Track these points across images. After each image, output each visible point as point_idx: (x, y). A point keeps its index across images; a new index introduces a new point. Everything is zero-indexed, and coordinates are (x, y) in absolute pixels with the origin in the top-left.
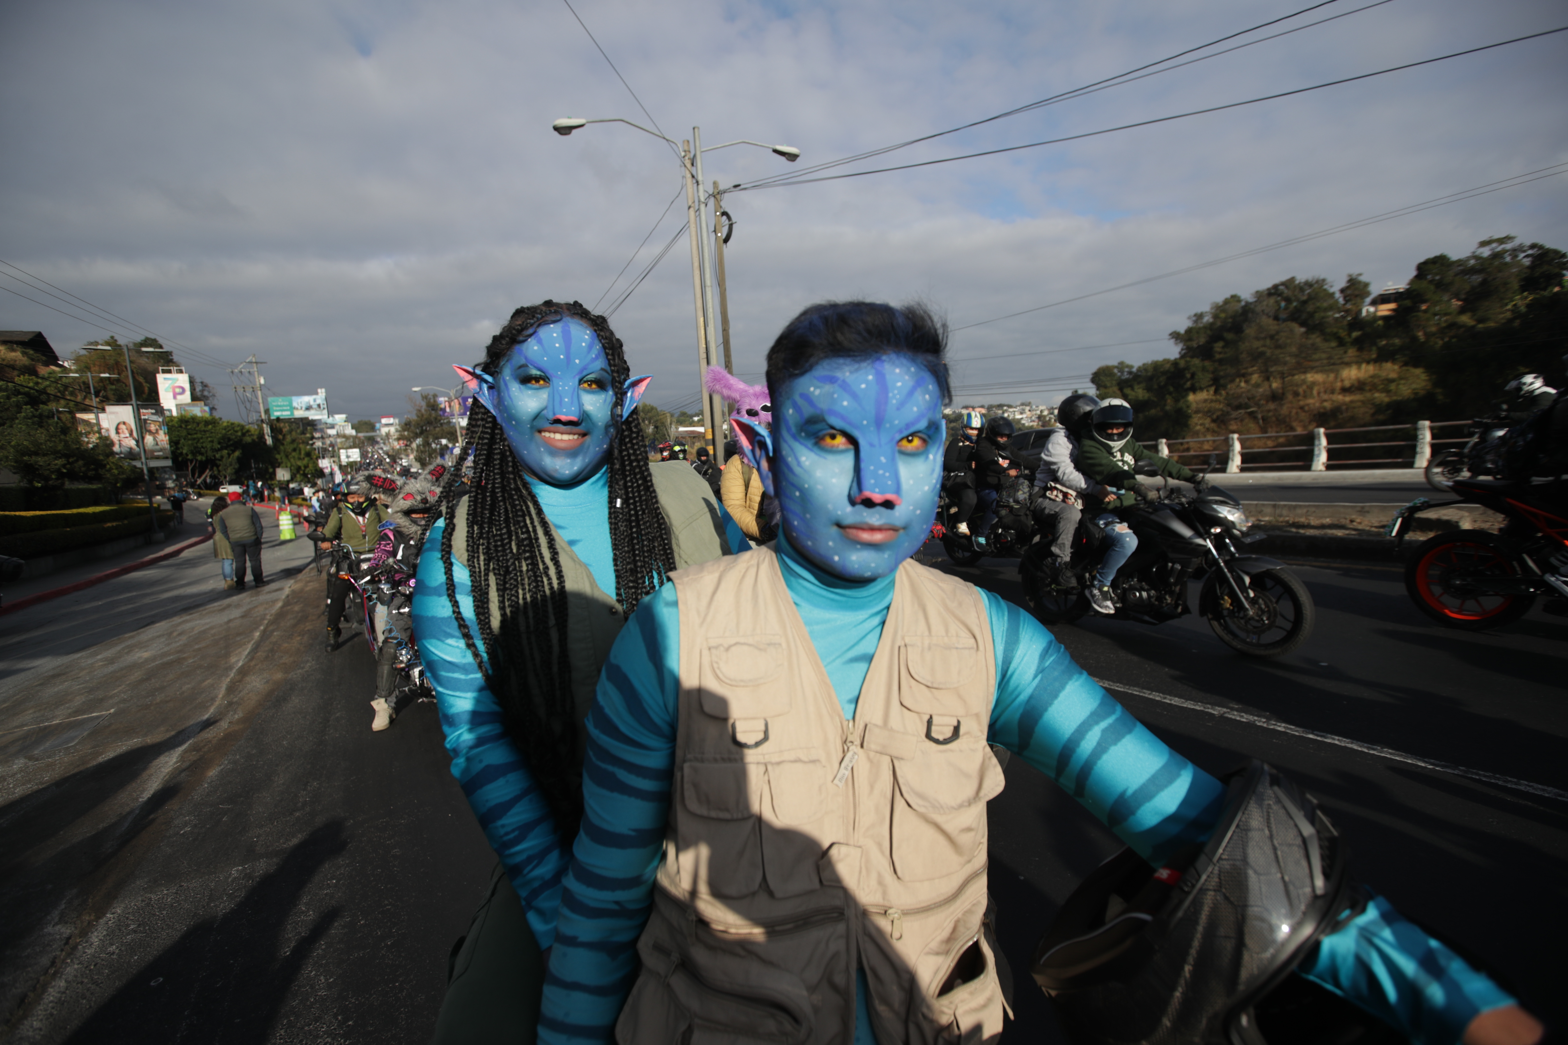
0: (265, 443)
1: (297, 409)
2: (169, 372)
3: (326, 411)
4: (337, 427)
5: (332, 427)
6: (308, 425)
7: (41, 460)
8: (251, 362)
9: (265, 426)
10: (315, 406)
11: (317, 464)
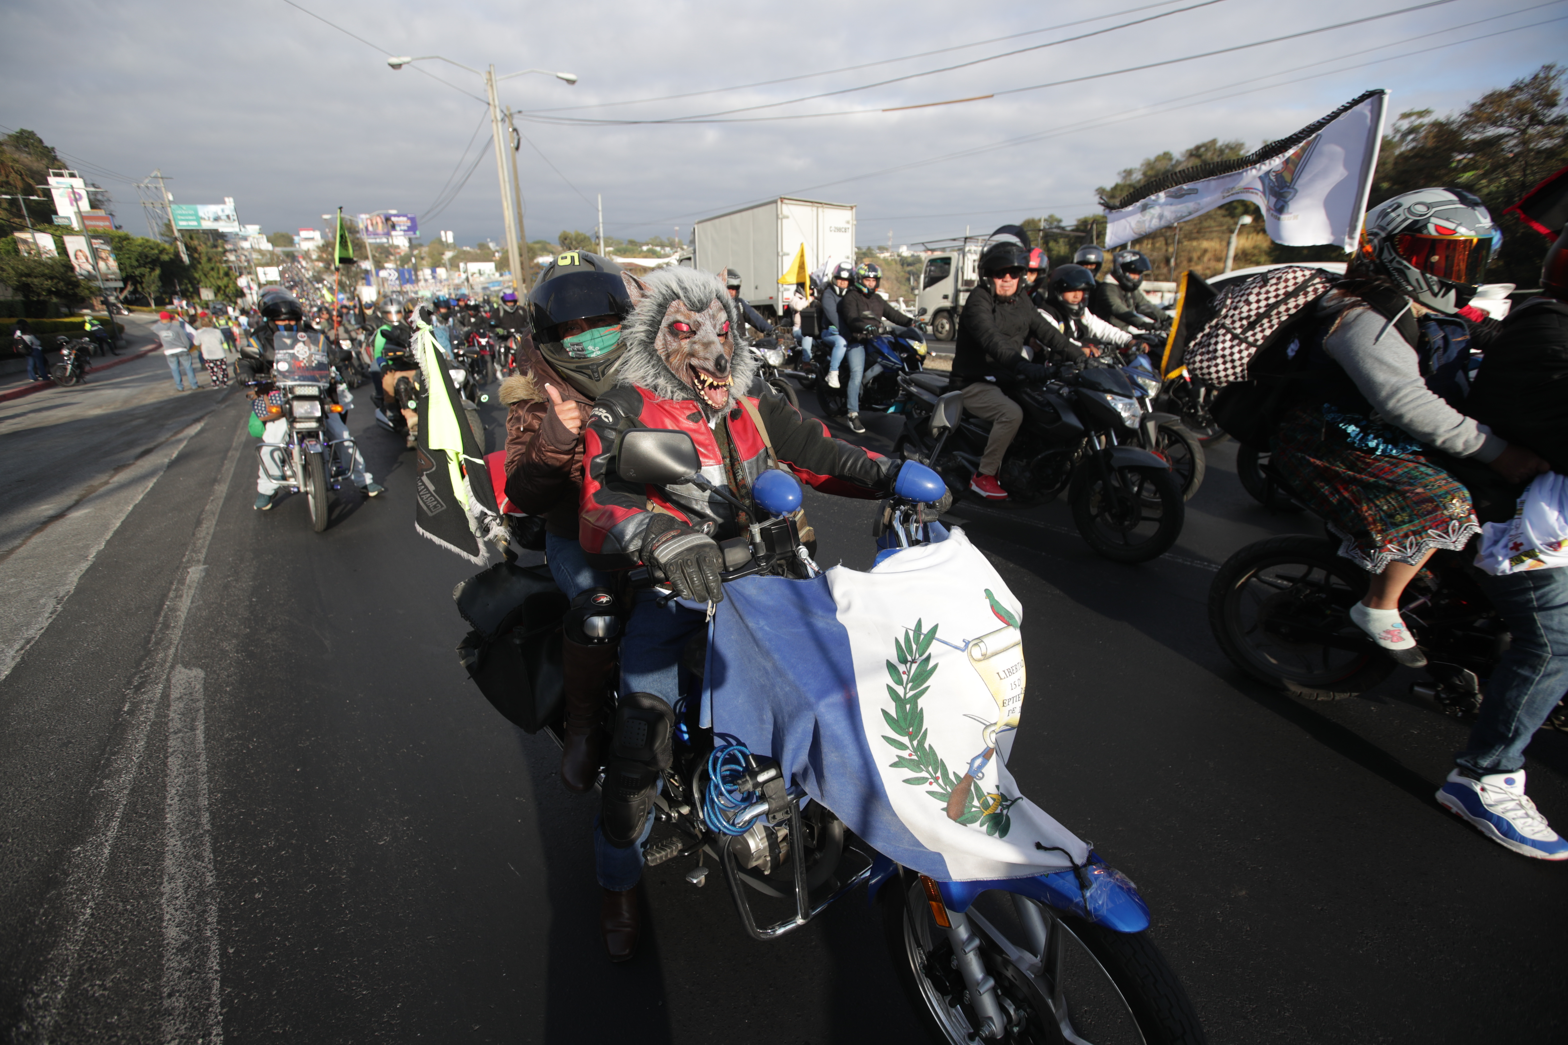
0: (181, 261)
1: (204, 219)
2: (61, 175)
3: (236, 223)
4: (250, 239)
5: (245, 239)
6: (217, 236)
7: (36, 281)
8: (156, 177)
9: (179, 243)
10: (224, 217)
11: (235, 284)
